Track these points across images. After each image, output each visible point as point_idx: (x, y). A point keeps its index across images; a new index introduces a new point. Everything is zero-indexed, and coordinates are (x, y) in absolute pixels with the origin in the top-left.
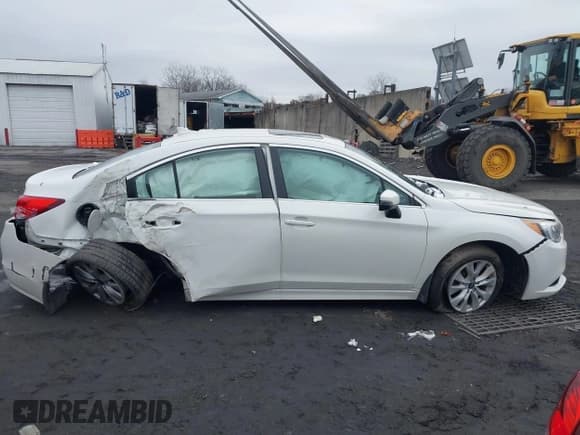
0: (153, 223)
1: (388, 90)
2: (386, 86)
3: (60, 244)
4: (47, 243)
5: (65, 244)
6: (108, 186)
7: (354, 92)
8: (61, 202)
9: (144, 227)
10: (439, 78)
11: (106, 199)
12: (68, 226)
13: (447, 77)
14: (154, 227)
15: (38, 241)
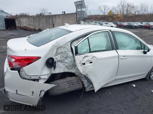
0: (84, 64)
1: (63, 13)
2: (63, 12)
3: (40, 77)
4: (33, 78)
5: (42, 77)
6: (58, 49)
7: (51, 13)
8: (39, 58)
9: (81, 66)
10: (77, 10)
11: (57, 55)
12: (42, 69)
13: (79, 10)
14: (85, 65)
15: (28, 77)
